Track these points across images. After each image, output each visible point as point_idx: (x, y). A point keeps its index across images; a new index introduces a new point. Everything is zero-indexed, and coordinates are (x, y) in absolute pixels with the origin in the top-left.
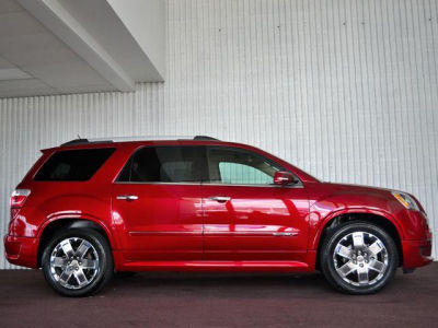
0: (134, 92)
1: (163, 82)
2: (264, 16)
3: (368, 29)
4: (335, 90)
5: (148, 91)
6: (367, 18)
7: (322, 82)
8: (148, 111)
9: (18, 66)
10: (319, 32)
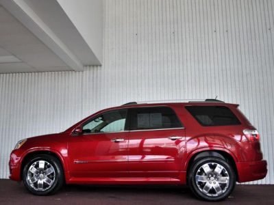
0: (83, 71)
1: (101, 66)
2: (165, 26)
3: (230, 35)
4: (209, 72)
5: (91, 71)
6: (229, 28)
7: (201, 67)
8: (91, 83)
9: (13, 55)
10: (199, 36)
